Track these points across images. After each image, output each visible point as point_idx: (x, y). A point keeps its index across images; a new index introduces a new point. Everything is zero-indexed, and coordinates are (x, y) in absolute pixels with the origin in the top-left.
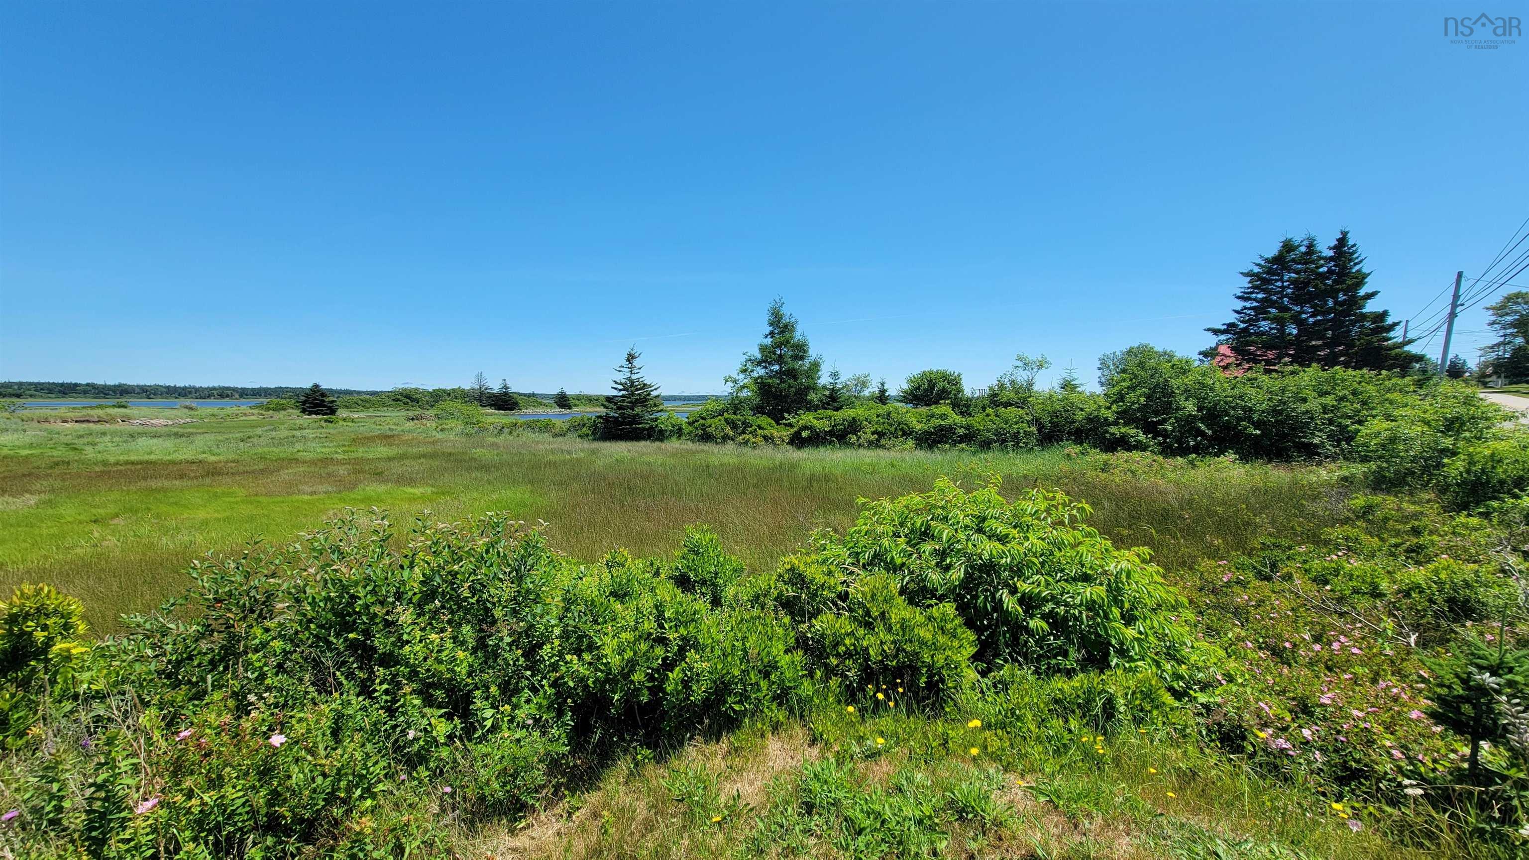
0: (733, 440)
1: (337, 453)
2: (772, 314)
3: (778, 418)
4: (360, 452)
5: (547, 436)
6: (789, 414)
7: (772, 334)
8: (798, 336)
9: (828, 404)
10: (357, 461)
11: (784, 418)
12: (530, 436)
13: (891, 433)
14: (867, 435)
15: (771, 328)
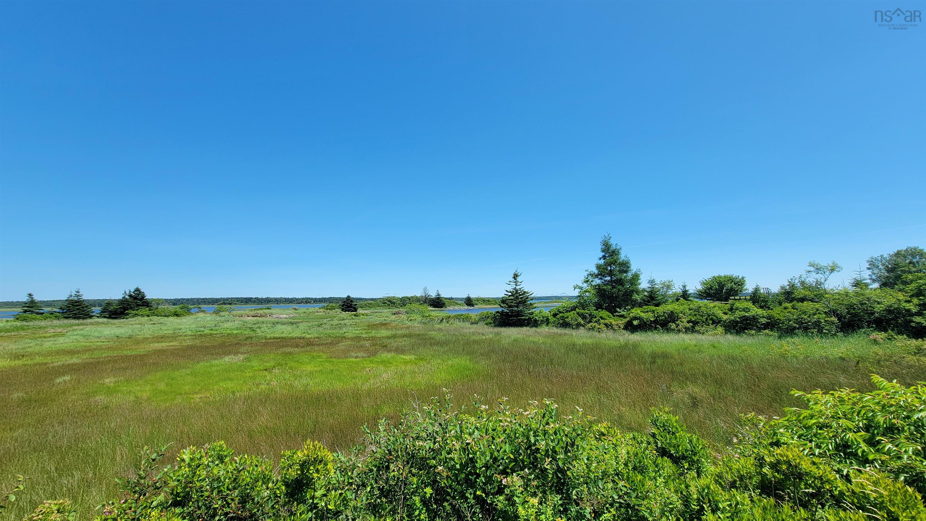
0: (583, 326)
1: (362, 334)
2: (604, 245)
3: (612, 311)
4: (373, 333)
5: (467, 324)
6: (620, 309)
7: (604, 257)
8: (622, 257)
9: (649, 302)
10: (373, 338)
11: (617, 312)
12: (459, 324)
13: (703, 322)
14: (684, 323)
15: (603, 254)
